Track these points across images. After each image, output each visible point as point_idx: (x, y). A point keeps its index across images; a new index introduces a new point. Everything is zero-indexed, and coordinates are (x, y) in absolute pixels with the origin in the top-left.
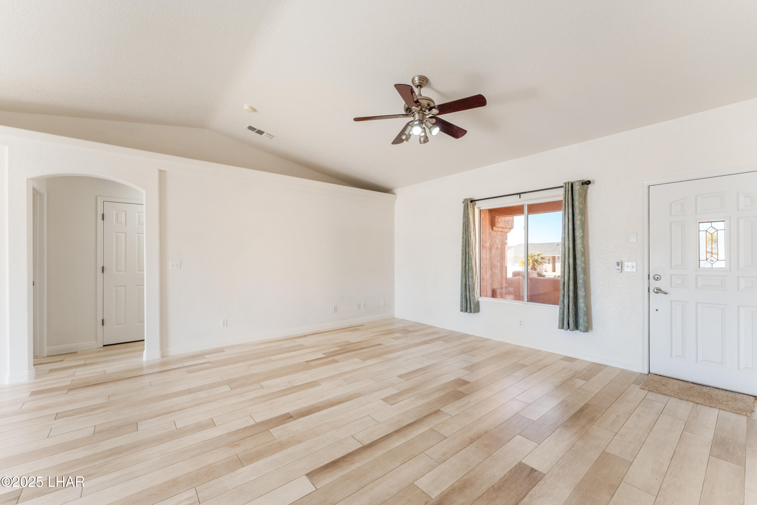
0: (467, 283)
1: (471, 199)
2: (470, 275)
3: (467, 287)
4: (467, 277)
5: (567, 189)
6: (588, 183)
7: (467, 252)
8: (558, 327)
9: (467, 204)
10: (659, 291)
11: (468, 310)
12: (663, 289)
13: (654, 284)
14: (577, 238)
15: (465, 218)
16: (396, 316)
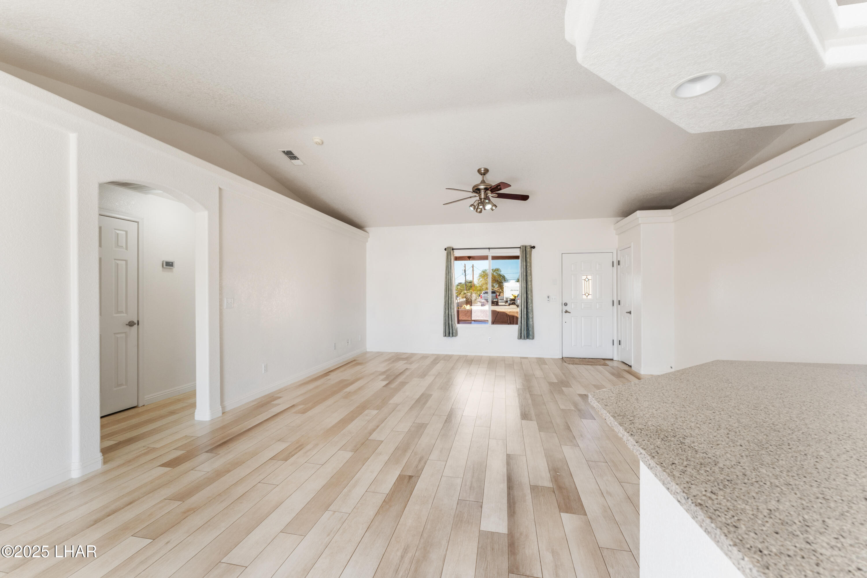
0: (450, 313)
1: (452, 247)
2: (452, 307)
3: (450, 316)
4: (450, 309)
5: (523, 250)
6: (534, 247)
7: (449, 289)
8: (517, 338)
9: (449, 251)
10: (566, 312)
11: (451, 335)
12: (568, 311)
13: (565, 308)
14: (529, 281)
15: (448, 262)
16: (368, 350)
